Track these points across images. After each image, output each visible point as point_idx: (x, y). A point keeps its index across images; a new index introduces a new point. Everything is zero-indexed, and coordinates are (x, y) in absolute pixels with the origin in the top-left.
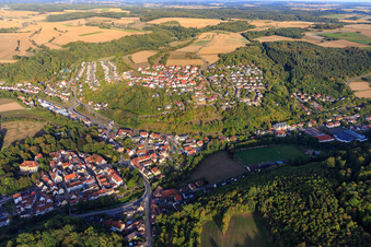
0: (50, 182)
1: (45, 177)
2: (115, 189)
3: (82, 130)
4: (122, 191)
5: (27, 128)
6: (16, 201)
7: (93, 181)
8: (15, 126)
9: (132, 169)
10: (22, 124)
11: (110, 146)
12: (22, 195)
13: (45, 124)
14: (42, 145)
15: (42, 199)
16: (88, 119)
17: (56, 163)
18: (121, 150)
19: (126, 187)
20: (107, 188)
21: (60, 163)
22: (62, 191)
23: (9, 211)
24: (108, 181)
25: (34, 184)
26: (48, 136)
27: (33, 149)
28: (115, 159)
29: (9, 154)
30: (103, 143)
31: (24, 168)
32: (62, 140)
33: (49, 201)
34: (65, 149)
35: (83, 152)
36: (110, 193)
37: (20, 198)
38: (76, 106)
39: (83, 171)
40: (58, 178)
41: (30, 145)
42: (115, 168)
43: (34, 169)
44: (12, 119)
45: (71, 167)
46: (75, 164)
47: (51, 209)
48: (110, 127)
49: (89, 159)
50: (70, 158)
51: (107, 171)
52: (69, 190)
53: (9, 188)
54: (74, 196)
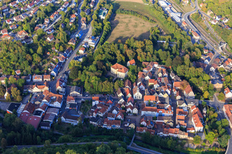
0: (129, 95)
1: (127, 88)
2: (190, 135)
3: (186, 44)
4: (196, 141)
5: (136, 26)
6: (94, 103)
7: (170, 113)
8: (126, 20)
9: (221, 117)
10: (133, 19)
11: (206, 77)
12: (100, 99)
13: (154, 25)
14: (139, 51)
15: (115, 111)
16: (199, 33)
17: (144, 76)
18: (219, 86)
19: (204, 137)
20: (182, 129)
21: (147, 78)
22: (135, 111)
23: (85, 110)
24: (186, 120)
25: (115, 92)
26: (148, 42)
27: (129, 52)
28: (206, 95)
29: (107, 50)
30: (200, 70)
31: (114, 70)
32: (160, 51)
33: (119, 117)
34: (160, 62)
35: (175, 73)
36: (182, 136)
37: (97, 102)
38: (193, 12)
39: (166, 96)
40: (138, 95)
41: (128, 46)
42: (200, 107)
43: (122, 75)
44: (128, 12)
45: (156, 86)
46: (162, 84)
47: (118, 126)
48: (219, 51)
49: (177, 85)
50: (160, 75)
51: (192, 107)
52: (143, 113)
53: (92, 87)
54: (144, 123)
